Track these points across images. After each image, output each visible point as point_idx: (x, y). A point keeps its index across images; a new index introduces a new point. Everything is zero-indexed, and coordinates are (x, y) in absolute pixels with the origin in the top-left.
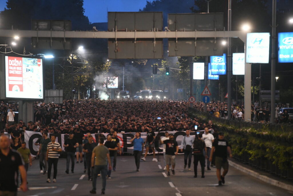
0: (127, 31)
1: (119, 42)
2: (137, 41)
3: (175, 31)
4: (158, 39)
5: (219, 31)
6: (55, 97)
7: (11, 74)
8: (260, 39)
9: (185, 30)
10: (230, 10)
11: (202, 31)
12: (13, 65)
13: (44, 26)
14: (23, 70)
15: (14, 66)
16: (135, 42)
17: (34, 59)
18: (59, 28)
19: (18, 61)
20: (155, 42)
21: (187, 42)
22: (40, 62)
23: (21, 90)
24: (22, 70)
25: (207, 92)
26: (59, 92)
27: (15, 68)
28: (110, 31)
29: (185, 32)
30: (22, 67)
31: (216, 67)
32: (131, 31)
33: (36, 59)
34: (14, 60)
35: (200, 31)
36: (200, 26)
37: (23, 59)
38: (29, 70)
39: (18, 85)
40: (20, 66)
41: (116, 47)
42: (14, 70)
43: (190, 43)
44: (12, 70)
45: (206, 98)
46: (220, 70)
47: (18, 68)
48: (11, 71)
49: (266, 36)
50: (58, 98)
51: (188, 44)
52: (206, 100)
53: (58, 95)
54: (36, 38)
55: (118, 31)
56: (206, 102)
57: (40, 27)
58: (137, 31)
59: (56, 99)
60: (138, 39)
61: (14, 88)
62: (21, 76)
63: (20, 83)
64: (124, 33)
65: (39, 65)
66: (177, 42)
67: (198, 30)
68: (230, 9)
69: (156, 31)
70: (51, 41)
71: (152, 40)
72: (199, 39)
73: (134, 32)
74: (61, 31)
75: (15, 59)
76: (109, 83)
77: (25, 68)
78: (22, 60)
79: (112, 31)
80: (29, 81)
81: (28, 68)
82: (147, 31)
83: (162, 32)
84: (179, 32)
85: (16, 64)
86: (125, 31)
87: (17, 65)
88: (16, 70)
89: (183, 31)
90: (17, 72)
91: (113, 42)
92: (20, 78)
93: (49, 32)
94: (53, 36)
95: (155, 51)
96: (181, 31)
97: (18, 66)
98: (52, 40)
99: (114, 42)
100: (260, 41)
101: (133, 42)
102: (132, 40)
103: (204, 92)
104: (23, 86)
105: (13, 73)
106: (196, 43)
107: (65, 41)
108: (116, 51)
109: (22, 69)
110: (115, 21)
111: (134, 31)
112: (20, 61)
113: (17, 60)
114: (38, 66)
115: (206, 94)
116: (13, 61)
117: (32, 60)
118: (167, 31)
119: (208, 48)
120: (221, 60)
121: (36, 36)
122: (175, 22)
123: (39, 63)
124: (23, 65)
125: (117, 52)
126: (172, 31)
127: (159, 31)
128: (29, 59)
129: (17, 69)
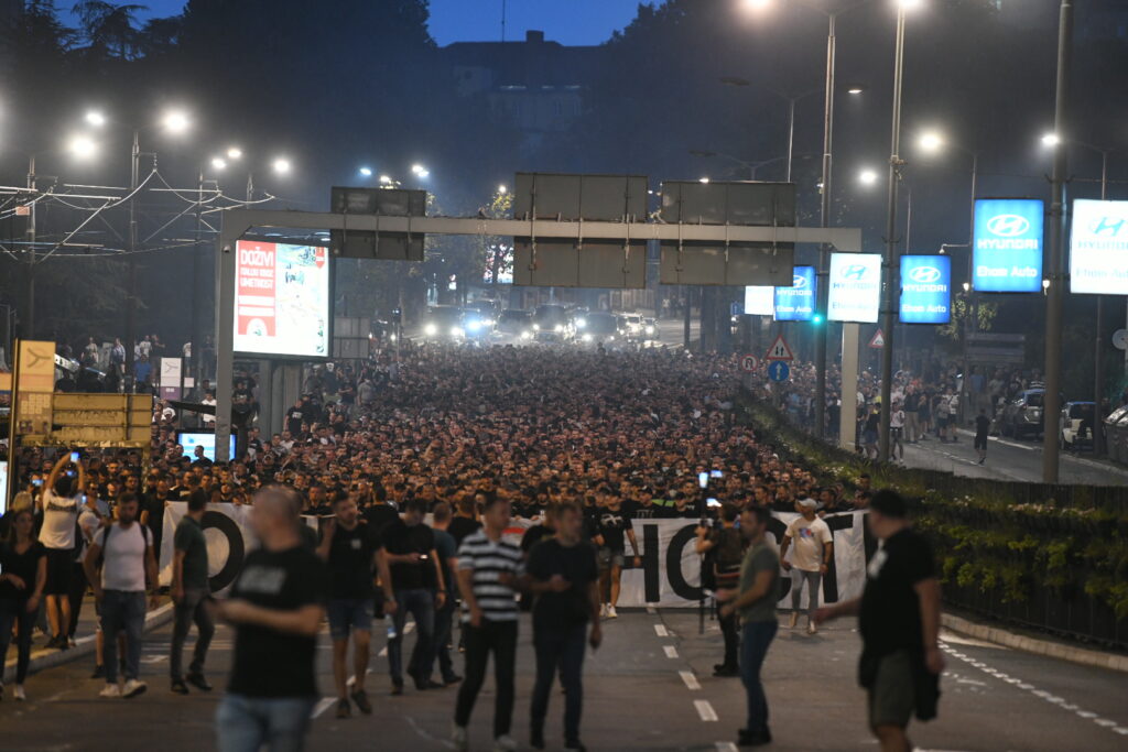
0: (561, 220)
1: (542, 245)
2: (585, 245)
3: (678, 223)
4: (634, 242)
5: (783, 226)
6: (348, 338)
7: (244, 288)
8: (860, 268)
9: (701, 220)
10: (828, 157)
11: (744, 225)
12: (251, 263)
13: (362, 202)
14: (277, 279)
15: (255, 267)
16: (580, 247)
17: (307, 247)
18: (396, 207)
19: (263, 253)
20: (627, 249)
21: (706, 251)
22: (322, 255)
23: (271, 332)
24: (274, 278)
25: (782, 350)
26: (359, 325)
27: (255, 272)
28: (519, 219)
29: (701, 227)
30: (273, 268)
31: (789, 302)
32: (570, 221)
33: (312, 248)
34: (254, 249)
35: (738, 225)
36: (738, 213)
37: (279, 246)
38: (293, 278)
39: (263, 318)
40: (270, 268)
41: (532, 256)
42: (255, 277)
43: (714, 252)
44: (247, 277)
45: (779, 367)
46: (799, 309)
47: (264, 273)
48: (245, 279)
49: (874, 261)
50: (354, 342)
51: (710, 255)
52: (778, 371)
53: (355, 334)
54: (341, 231)
55: (539, 219)
56: (778, 378)
57: (351, 205)
58: (585, 220)
59: (348, 343)
60: (587, 240)
61: (252, 326)
62: (270, 292)
63: (268, 313)
64: (553, 224)
65: (320, 264)
66: (681, 249)
67: (733, 223)
68: (828, 152)
69: (631, 221)
70: (377, 239)
71: (620, 242)
72: (734, 244)
73: (576, 224)
74: (401, 216)
75: (258, 248)
76: (504, 268)
77: (281, 271)
78: (273, 250)
79: (524, 219)
80: (293, 306)
81: (291, 272)
82: (609, 221)
83: (646, 226)
84: (688, 227)
85: (260, 260)
86: (556, 219)
87: (261, 264)
88: (259, 277)
89: (698, 224)
90: (261, 284)
91: (525, 246)
92: (267, 301)
93: (374, 218)
94: (381, 228)
95: (626, 270)
96: (691, 224)
97: (264, 267)
98: (380, 236)
99: (529, 245)
100: (861, 272)
101: (574, 247)
102: (574, 241)
103: (774, 350)
104: (277, 320)
105: (251, 285)
106: (727, 253)
107: (410, 241)
108: (533, 267)
109: (274, 274)
110: (533, 196)
111: (578, 220)
112: (271, 254)
113: (261, 250)
114: (317, 268)
115: (779, 355)
116: (251, 252)
117: (303, 250)
118: (659, 223)
119: (756, 267)
120: (803, 282)
121: (341, 227)
122: (679, 202)
123: (319, 259)
124: (277, 263)
125: (535, 269)
126: (669, 223)
127: (639, 221)
128: (294, 249)
129: (261, 275)
